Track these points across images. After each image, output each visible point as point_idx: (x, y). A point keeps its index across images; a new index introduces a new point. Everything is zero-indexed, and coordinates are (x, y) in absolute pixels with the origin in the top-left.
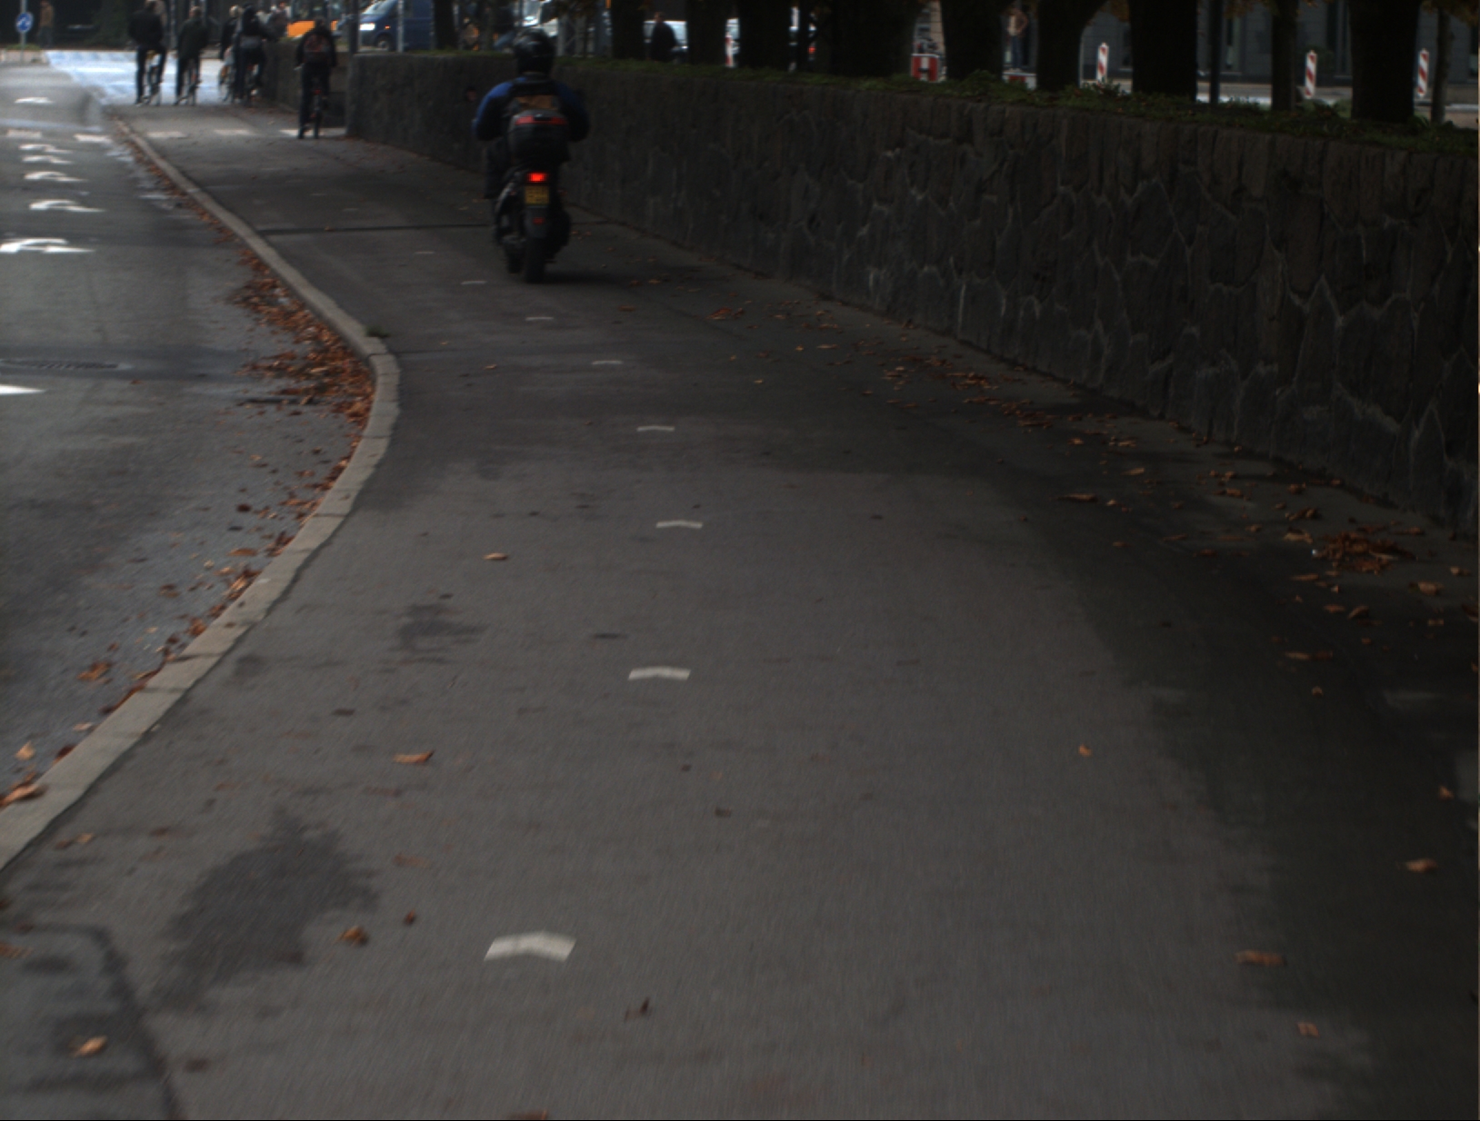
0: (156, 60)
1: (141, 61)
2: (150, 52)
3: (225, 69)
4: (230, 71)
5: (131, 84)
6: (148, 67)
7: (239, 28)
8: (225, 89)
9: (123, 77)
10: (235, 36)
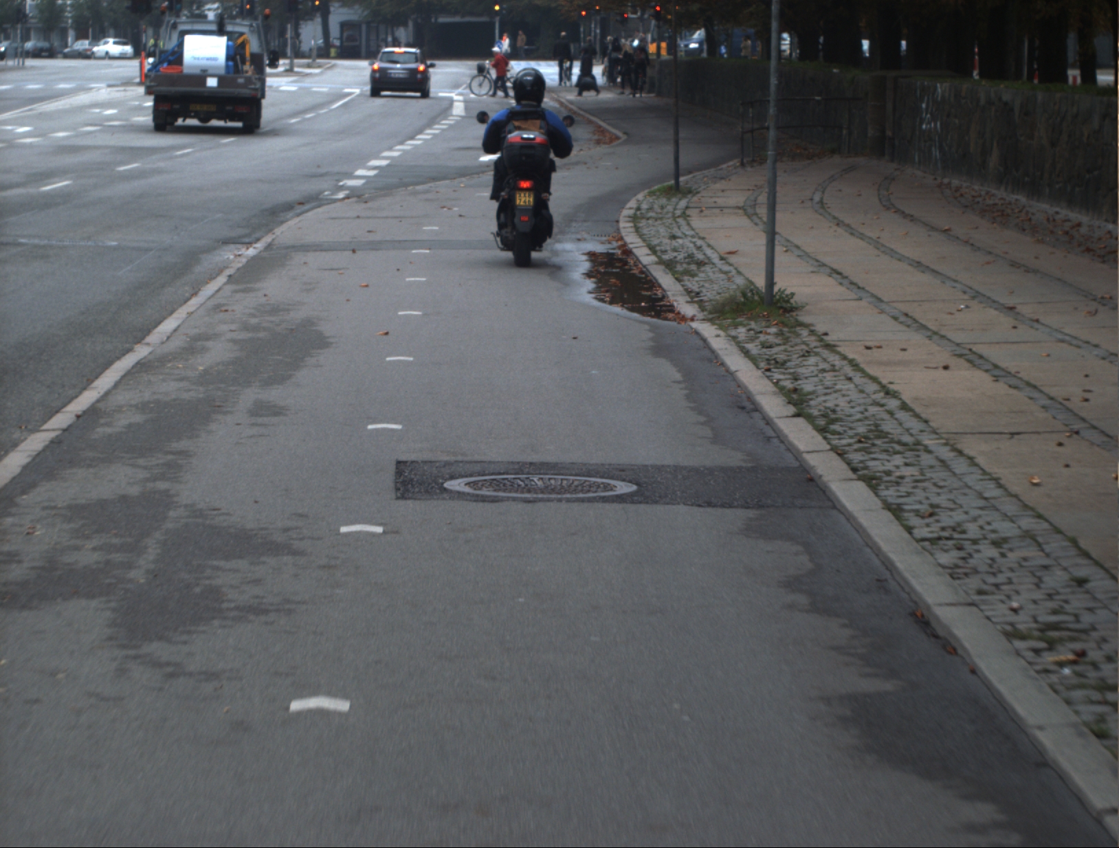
0: (568, 64)
1: (561, 66)
2: (565, 60)
3: (605, 68)
4: (607, 69)
5: (557, 77)
6: (564, 67)
7: (610, 47)
8: (605, 79)
9: (553, 74)
10: (608, 51)
